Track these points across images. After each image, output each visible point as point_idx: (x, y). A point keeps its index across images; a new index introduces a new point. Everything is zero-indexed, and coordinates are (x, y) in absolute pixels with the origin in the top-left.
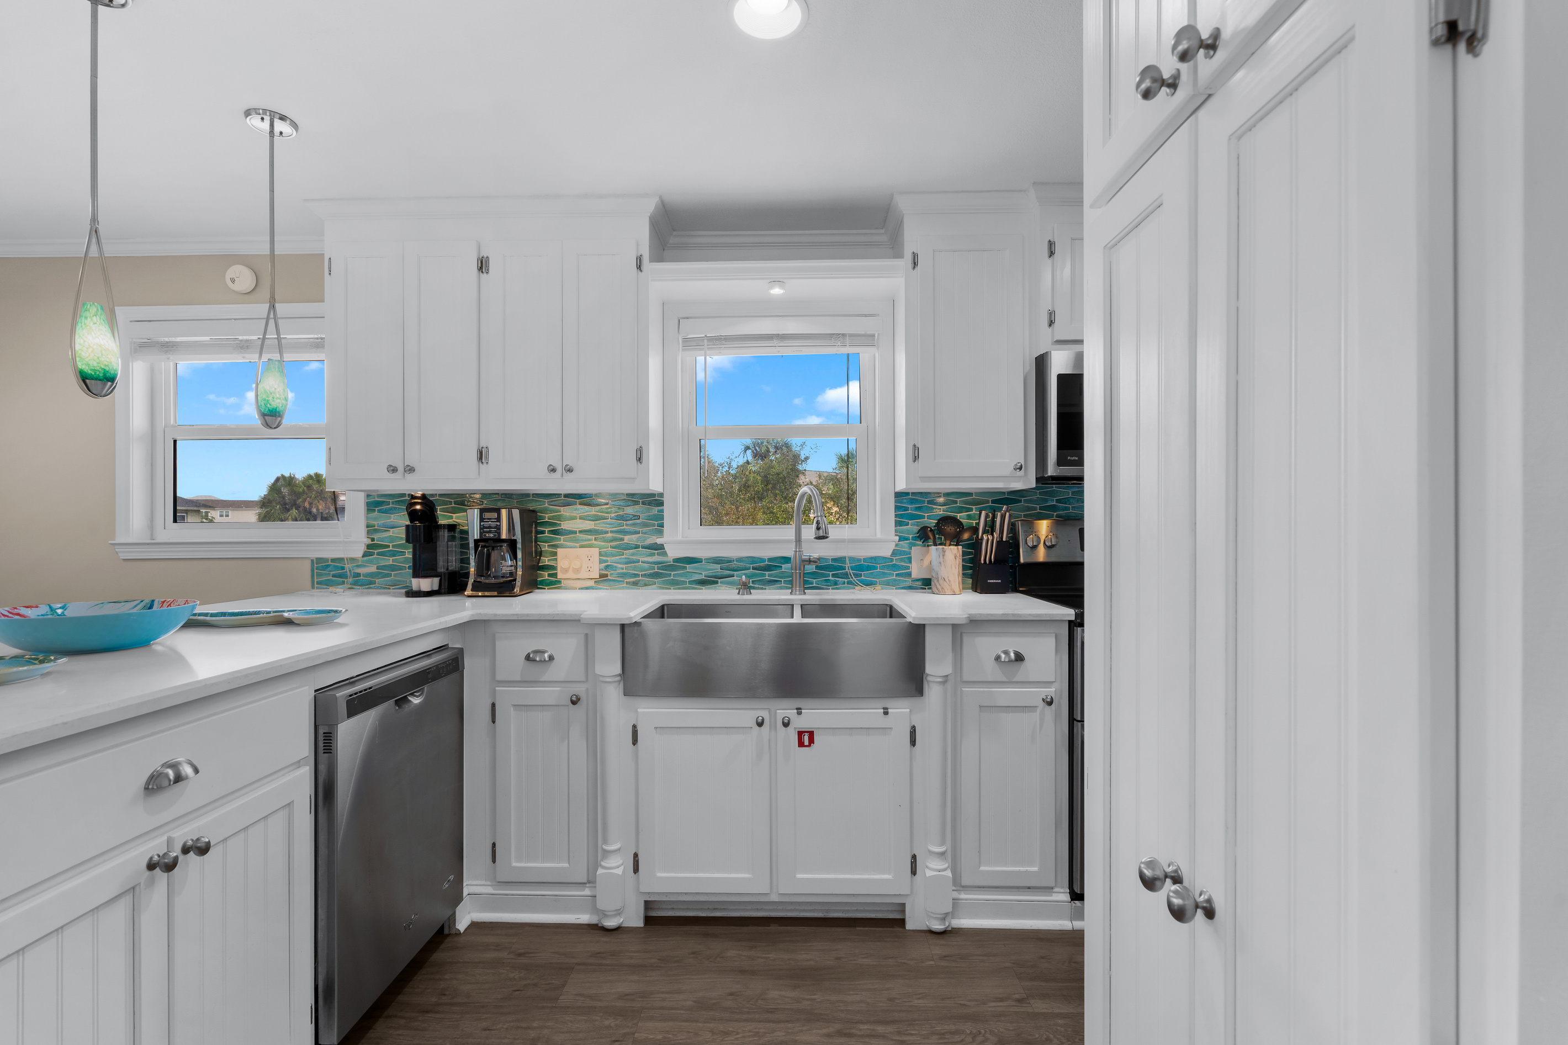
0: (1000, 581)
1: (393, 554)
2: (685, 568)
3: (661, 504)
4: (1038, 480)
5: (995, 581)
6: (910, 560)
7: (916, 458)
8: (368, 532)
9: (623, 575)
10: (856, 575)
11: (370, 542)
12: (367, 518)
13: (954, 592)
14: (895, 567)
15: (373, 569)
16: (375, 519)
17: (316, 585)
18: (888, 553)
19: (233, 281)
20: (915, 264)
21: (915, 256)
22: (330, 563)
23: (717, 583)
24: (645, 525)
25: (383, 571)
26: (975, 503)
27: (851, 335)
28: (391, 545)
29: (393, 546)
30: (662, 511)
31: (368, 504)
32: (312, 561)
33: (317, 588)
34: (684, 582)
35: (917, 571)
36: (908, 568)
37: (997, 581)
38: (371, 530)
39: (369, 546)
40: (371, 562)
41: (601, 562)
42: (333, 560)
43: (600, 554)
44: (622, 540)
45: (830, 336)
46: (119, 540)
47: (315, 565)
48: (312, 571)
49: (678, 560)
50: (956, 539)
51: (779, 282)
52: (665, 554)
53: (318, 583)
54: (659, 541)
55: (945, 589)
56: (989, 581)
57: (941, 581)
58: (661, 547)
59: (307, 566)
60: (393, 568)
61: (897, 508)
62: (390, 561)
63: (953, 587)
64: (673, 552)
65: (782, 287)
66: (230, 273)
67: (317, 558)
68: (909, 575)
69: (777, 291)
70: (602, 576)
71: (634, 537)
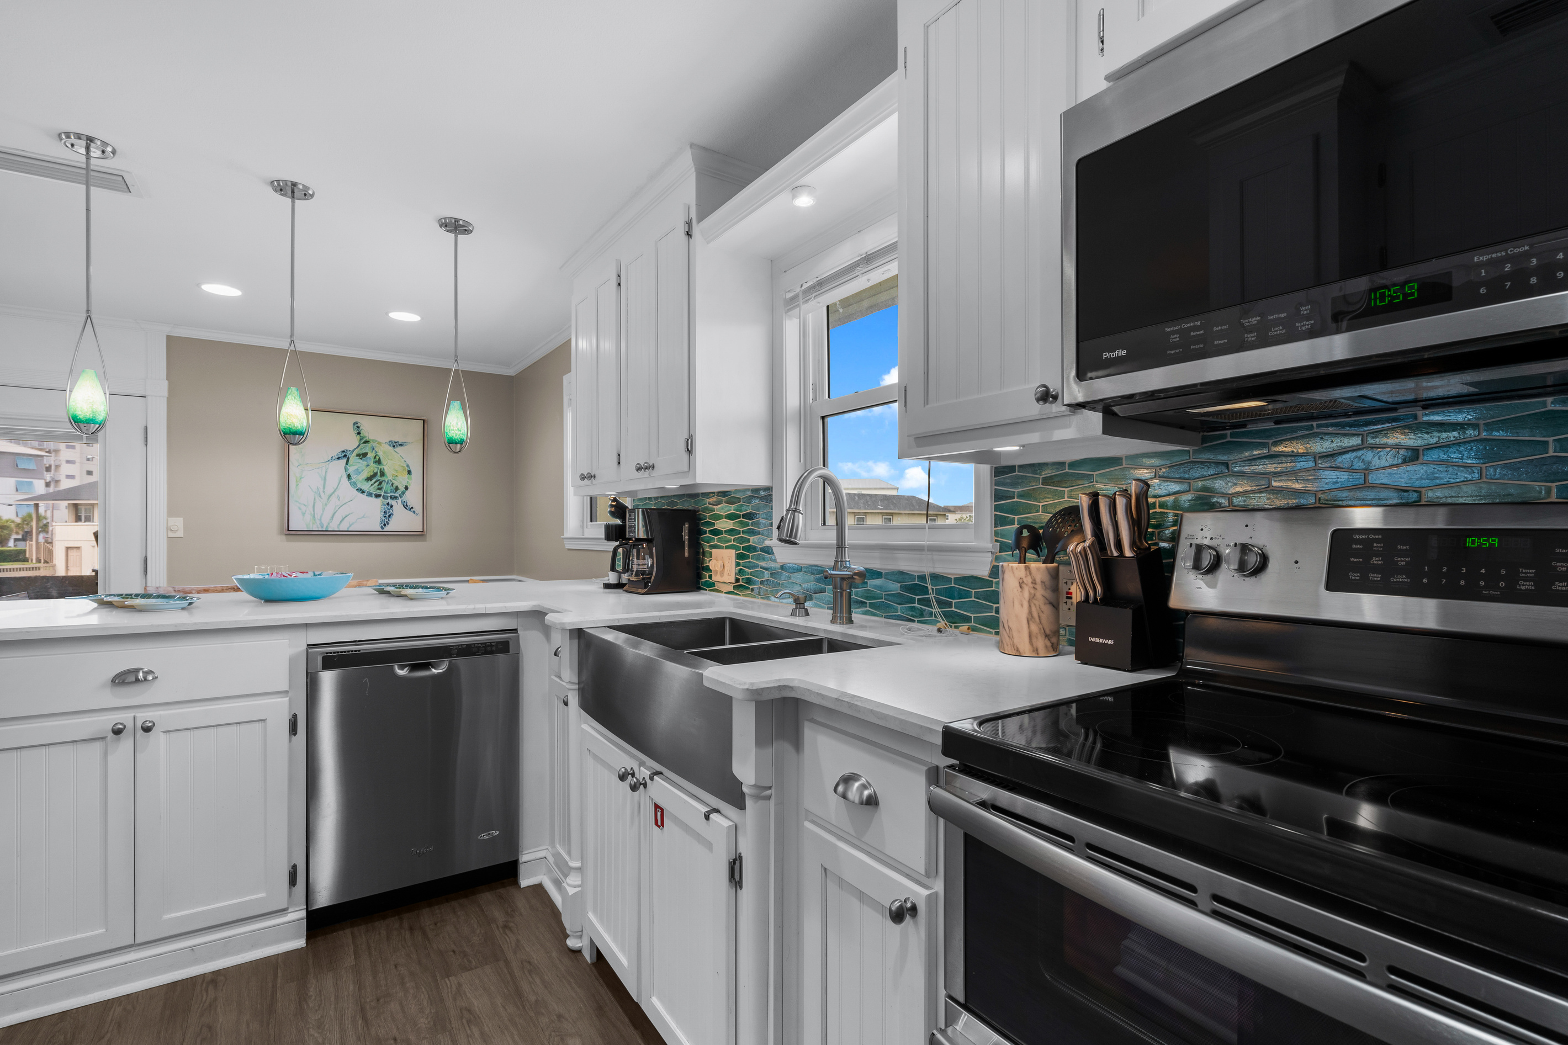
0: (1111, 642)
2: (790, 577)
3: (771, 499)
5: (1101, 641)
10: (941, 603)
13: (1018, 650)
14: (994, 596)
18: (981, 571)
30: (771, 508)
37: (1106, 641)
41: (735, 565)
43: (736, 557)
46: (565, 535)
49: (782, 567)
54: (771, 543)
55: (1005, 642)
56: (1091, 639)
61: (998, 496)
63: (1016, 641)
65: (810, 192)
70: (737, 580)
71: (756, 538)
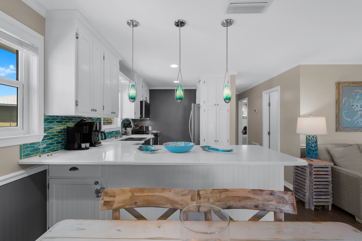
1: (51, 139)
7: (135, 114)
8: (45, 131)
11: (46, 134)
12: (44, 125)
15: (45, 145)
16: (47, 125)
17: (22, 157)
22: (29, 146)
25: (48, 145)
28: (51, 135)
31: (45, 120)
39: (45, 136)
40: (44, 143)
42: (30, 144)
47: (22, 147)
48: (21, 150)
50: (128, 126)
53: (23, 156)
59: (18, 148)
60: (51, 144)
62: (50, 141)
67: (23, 144)
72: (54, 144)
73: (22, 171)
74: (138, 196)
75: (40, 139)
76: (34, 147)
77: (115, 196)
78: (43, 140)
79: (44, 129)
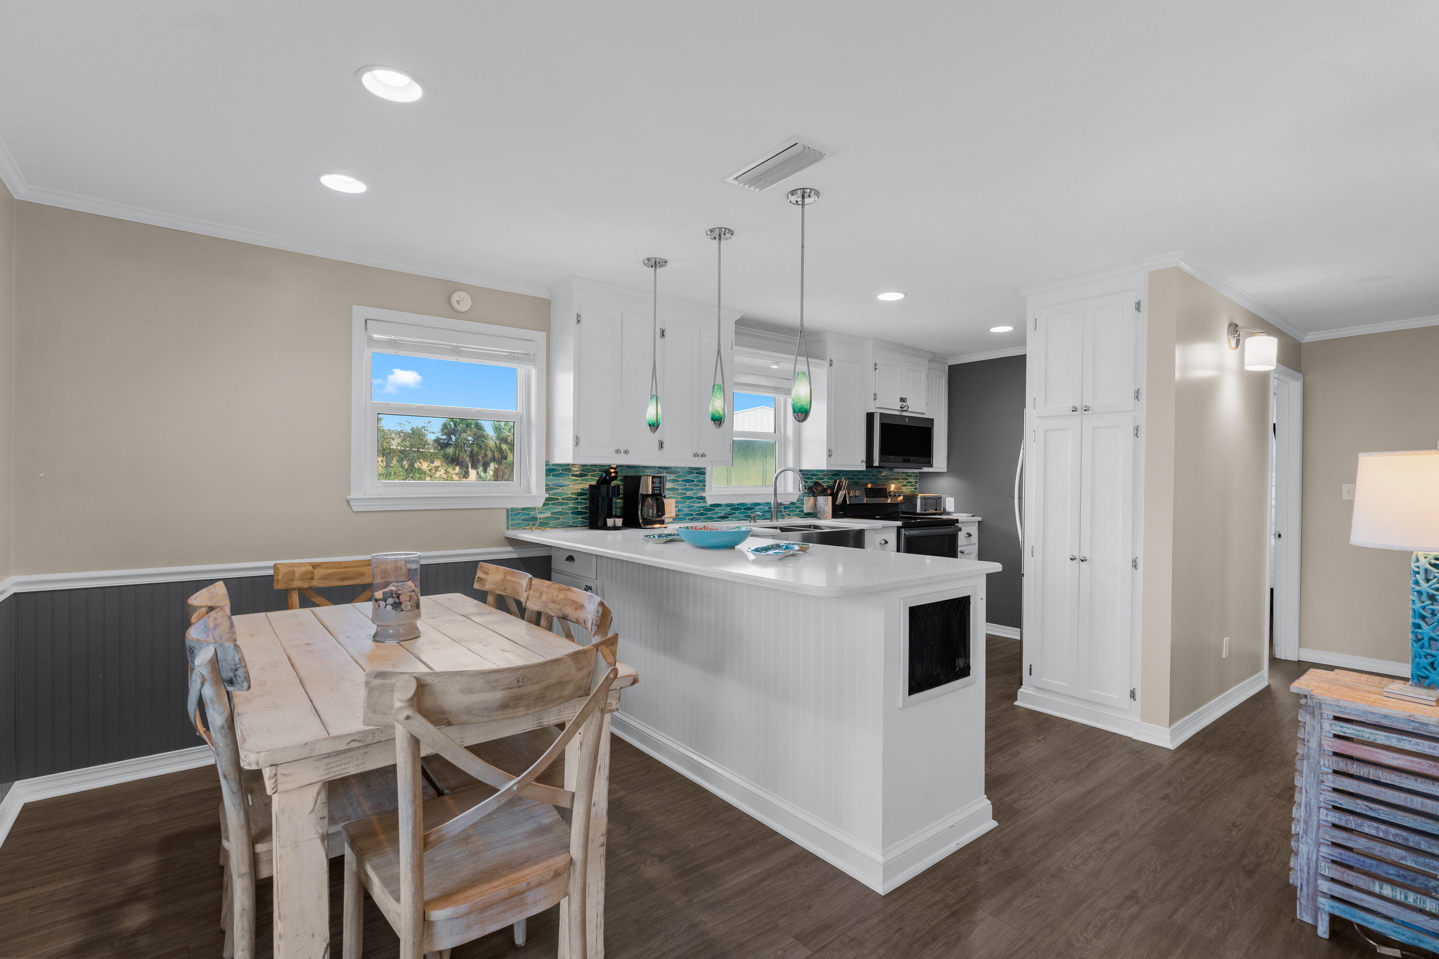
1: (562, 504)
2: (715, 510)
3: (704, 473)
4: (867, 467)
6: (803, 504)
7: (830, 456)
8: (547, 490)
9: (686, 515)
10: (785, 511)
11: (547, 496)
12: (546, 480)
14: (798, 507)
15: (549, 515)
16: (550, 481)
17: (510, 527)
18: (795, 500)
19: (458, 302)
20: (831, 365)
21: (831, 361)
22: (520, 511)
23: (728, 517)
24: (697, 485)
25: (556, 516)
26: (825, 475)
27: (784, 388)
28: (560, 498)
29: (562, 499)
30: (705, 478)
31: (547, 470)
32: (508, 510)
33: (511, 529)
34: (714, 518)
35: (807, 508)
36: (802, 507)
37: (842, 513)
38: (548, 488)
39: (547, 499)
40: (547, 509)
41: (676, 507)
42: (522, 509)
43: (676, 502)
44: (686, 494)
45: (775, 388)
46: (352, 496)
47: (510, 513)
48: (508, 517)
49: (711, 505)
50: (823, 492)
51: (777, 363)
52: (705, 502)
53: (512, 525)
54: (704, 495)
56: (839, 512)
57: (826, 513)
58: (703, 498)
59: (505, 512)
60: (561, 513)
61: (805, 478)
62: (559, 509)
64: (710, 501)
65: (778, 365)
66: (455, 297)
67: (511, 508)
68: (802, 511)
69: (775, 367)
70: (677, 515)
71: (692, 492)
72: (566, 514)
73: (510, 549)
74: (509, 581)
75: (540, 503)
76: (529, 514)
77: (488, 574)
78: (545, 505)
79: (545, 487)
